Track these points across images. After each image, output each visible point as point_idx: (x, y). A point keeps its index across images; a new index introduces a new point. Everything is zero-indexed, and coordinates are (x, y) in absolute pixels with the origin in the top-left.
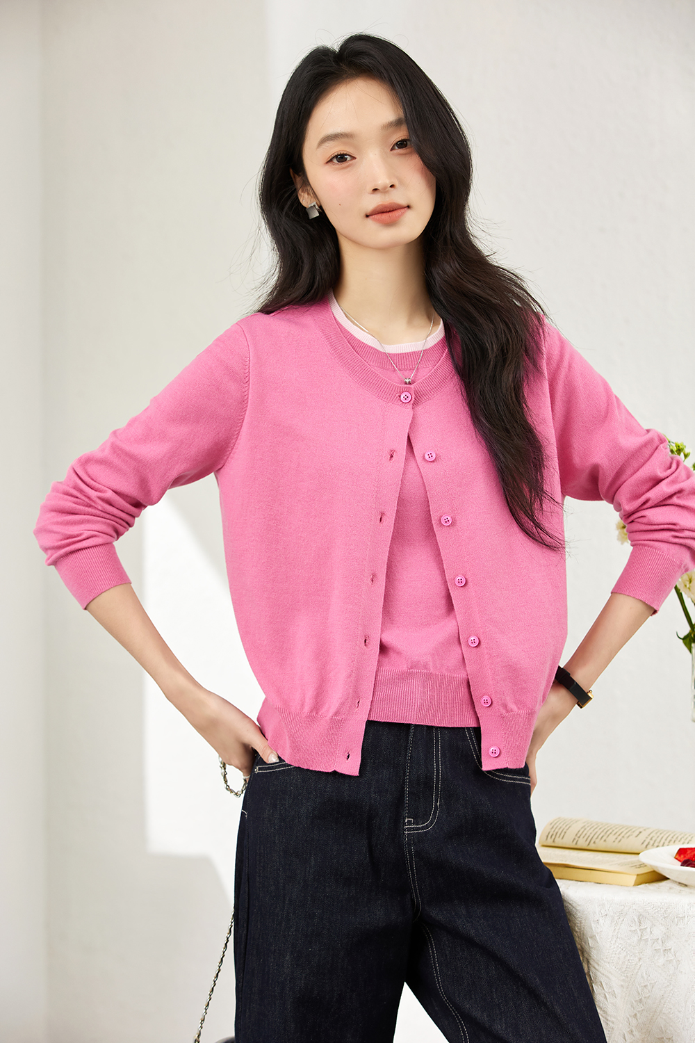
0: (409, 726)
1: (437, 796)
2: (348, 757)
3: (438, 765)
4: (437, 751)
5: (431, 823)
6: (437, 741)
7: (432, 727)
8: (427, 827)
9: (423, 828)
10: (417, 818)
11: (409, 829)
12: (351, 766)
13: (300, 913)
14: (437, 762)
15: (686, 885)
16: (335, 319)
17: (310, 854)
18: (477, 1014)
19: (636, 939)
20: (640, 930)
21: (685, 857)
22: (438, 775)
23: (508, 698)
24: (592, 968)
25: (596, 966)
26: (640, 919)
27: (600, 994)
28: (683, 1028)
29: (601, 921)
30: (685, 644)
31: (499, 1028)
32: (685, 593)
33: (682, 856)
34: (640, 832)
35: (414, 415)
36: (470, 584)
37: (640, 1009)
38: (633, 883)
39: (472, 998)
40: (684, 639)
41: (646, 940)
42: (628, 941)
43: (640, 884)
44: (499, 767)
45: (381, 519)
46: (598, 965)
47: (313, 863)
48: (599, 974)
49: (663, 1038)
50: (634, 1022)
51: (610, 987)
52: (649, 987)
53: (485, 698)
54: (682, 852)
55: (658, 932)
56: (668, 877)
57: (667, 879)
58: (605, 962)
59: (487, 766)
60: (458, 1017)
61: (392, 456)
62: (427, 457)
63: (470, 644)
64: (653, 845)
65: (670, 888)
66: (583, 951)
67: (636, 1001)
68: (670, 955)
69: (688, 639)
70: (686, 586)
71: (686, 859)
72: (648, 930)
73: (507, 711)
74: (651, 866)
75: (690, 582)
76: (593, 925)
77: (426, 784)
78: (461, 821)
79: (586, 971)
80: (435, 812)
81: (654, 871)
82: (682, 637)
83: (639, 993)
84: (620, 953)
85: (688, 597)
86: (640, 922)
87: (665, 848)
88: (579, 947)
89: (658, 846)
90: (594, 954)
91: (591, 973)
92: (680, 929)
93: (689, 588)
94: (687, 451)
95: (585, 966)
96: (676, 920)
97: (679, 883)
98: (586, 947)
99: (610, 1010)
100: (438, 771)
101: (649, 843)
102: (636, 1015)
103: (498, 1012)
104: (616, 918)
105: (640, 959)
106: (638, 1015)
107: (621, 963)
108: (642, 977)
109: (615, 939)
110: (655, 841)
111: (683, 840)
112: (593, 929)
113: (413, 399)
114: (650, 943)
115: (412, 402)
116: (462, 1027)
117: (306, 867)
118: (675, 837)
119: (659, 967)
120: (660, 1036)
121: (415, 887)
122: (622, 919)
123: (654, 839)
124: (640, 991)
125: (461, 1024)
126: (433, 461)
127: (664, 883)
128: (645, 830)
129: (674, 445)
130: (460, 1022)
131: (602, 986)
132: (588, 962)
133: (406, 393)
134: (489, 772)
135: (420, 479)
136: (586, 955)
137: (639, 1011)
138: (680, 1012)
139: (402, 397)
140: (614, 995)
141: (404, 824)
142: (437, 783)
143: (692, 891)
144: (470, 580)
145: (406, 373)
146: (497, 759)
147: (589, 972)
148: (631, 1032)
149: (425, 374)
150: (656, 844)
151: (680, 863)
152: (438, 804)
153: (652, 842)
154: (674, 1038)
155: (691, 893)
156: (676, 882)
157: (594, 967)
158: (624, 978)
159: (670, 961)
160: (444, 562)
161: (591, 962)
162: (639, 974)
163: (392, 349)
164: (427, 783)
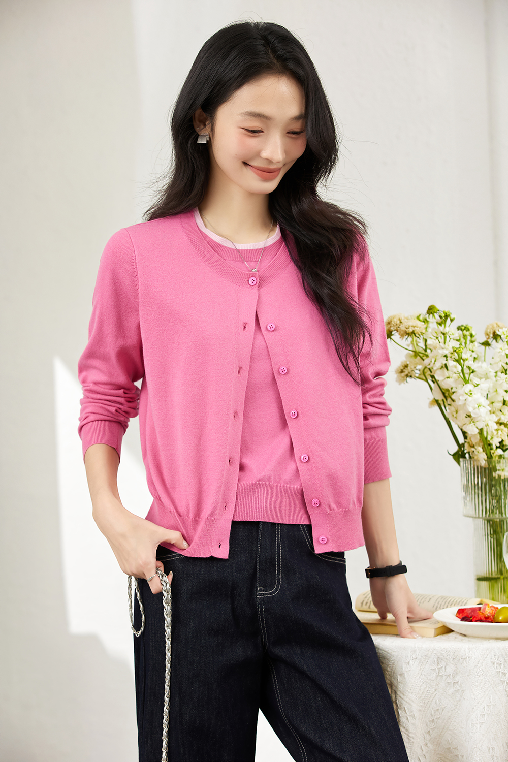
0: (258, 523)
1: (279, 571)
2: (220, 546)
3: (279, 550)
4: (278, 540)
5: (276, 590)
6: (278, 533)
7: (275, 523)
8: (273, 593)
9: (270, 594)
10: (266, 587)
11: (261, 595)
12: (223, 552)
13: (184, 663)
14: (279, 547)
15: (465, 636)
16: (198, 227)
17: (190, 619)
18: (311, 735)
19: (435, 675)
20: (438, 668)
21: (463, 615)
22: (279, 556)
23: (330, 500)
24: (398, 698)
25: (402, 696)
26: (439, 659)
27: (403, 717)
28: (465, 740)
29: (411, 663)
30: (455, 459)
31: (329, 746)
32: (453, 421)
33: (461, 615)
34: (430, 599)
35: (259, 294)
36: (300, 416)
37: (433, 727)
38: (433, 635)
39: (306, 723)
40: (454, 455)
41: (442, 676)
42: (429, 677)
43: (437, 636)
44: (327, 551)
45: (239, 371)
46: (404, 695)
47: (192, 625)
48: (403, 702)
49: (450, 748)
50: (428, 737)
51: (411, 711)
52: (440, 711)
53: (315, 500)
54: (461, 611)
55: (450, 669)
56: (453, 630)
57: (453, 631)
58: (409, 693)
59: (318, 550)
60: (297, 737)
61: (245, 328)
62: (269, 327)
63: (303, 461)
64: (440, 608)
65: (456, 638)
66: (391, 685)
67: (429, 721)
68: (458, 686)
69: (457, 455)
70: (453, 416)
71: (464, 616)
72: (444, 668)
73: (331, 509)
74: (442, 622)
75: (457, 412)
76: (404, 666)
77: (270, 563)
78: (299, 588)
79: (394, 700)
80: (279, 583)
81: (444, 626)
82: (452, 454)
83: (432, 715)
84: (421, 686)
85: (456, 423)
86: (438, 663)
87: (449, 609)
88: (388, 682)
89: (443, 608)
90: (401, 687)
91: (397, 701)
92: (464, 667)
93: (456, 417)
94: (452, 316)
95: (393, 696)
96: (461, 660)
97: (461, 634)
98: (395, 682)
99: (411, 728)
100: (279, 553)
101: (437, 607)
102: (429, 731)
103: (326, 734)
104: (423, 660)
105: (436, 690)
106: (431, 732)
107: (421, 693)
108: (436, 703)
109: (419, 676)
110: (441, 605)
111: (461, 603)
112: (404, 668)
113: (258, 282)
114: (444, 677)
115: (257, 284)
116: (301, 746)
117: (187, 629)
118: (455, 601)
119: (449, 695)
120: (447, 747)
121: (264, 631)
122: (426, 661)
123: (440, 603)
124: (433, 714)
125: (300, 743)
126: (273, 331)
127: (451, 634)
128: (433, 597)
129: (442, 313)
130: (299, 741)
131: (405, 710)
132: (396, 693)
133: (253, 278)
134: (319, 554)
135: (264, 344)
136: (394, 688)
137: (431, 729)
138: (462, 728)
139: (250, 282)
140: (413, 716)
141: (257, 591)
142: (279, 562)
143: (470, 639)
144: (300, 413)
145: (253, 264)
146: (325, 545)
147: (396, 701)
148: (426, 745)
149: (265, 264)
150: (442, 607)
151: (460, 620)
152: (280, 577)
153: (439, 606)
154: (458, 748)
155: (469, 641)
156: (459, 633)
157: (400, 697)
158: (422, 704)
159: (457, 691)
160: (283, 401)
161: (398, 693)
162: (434, 701)
163: (241, 246)
164: (272, 562)
